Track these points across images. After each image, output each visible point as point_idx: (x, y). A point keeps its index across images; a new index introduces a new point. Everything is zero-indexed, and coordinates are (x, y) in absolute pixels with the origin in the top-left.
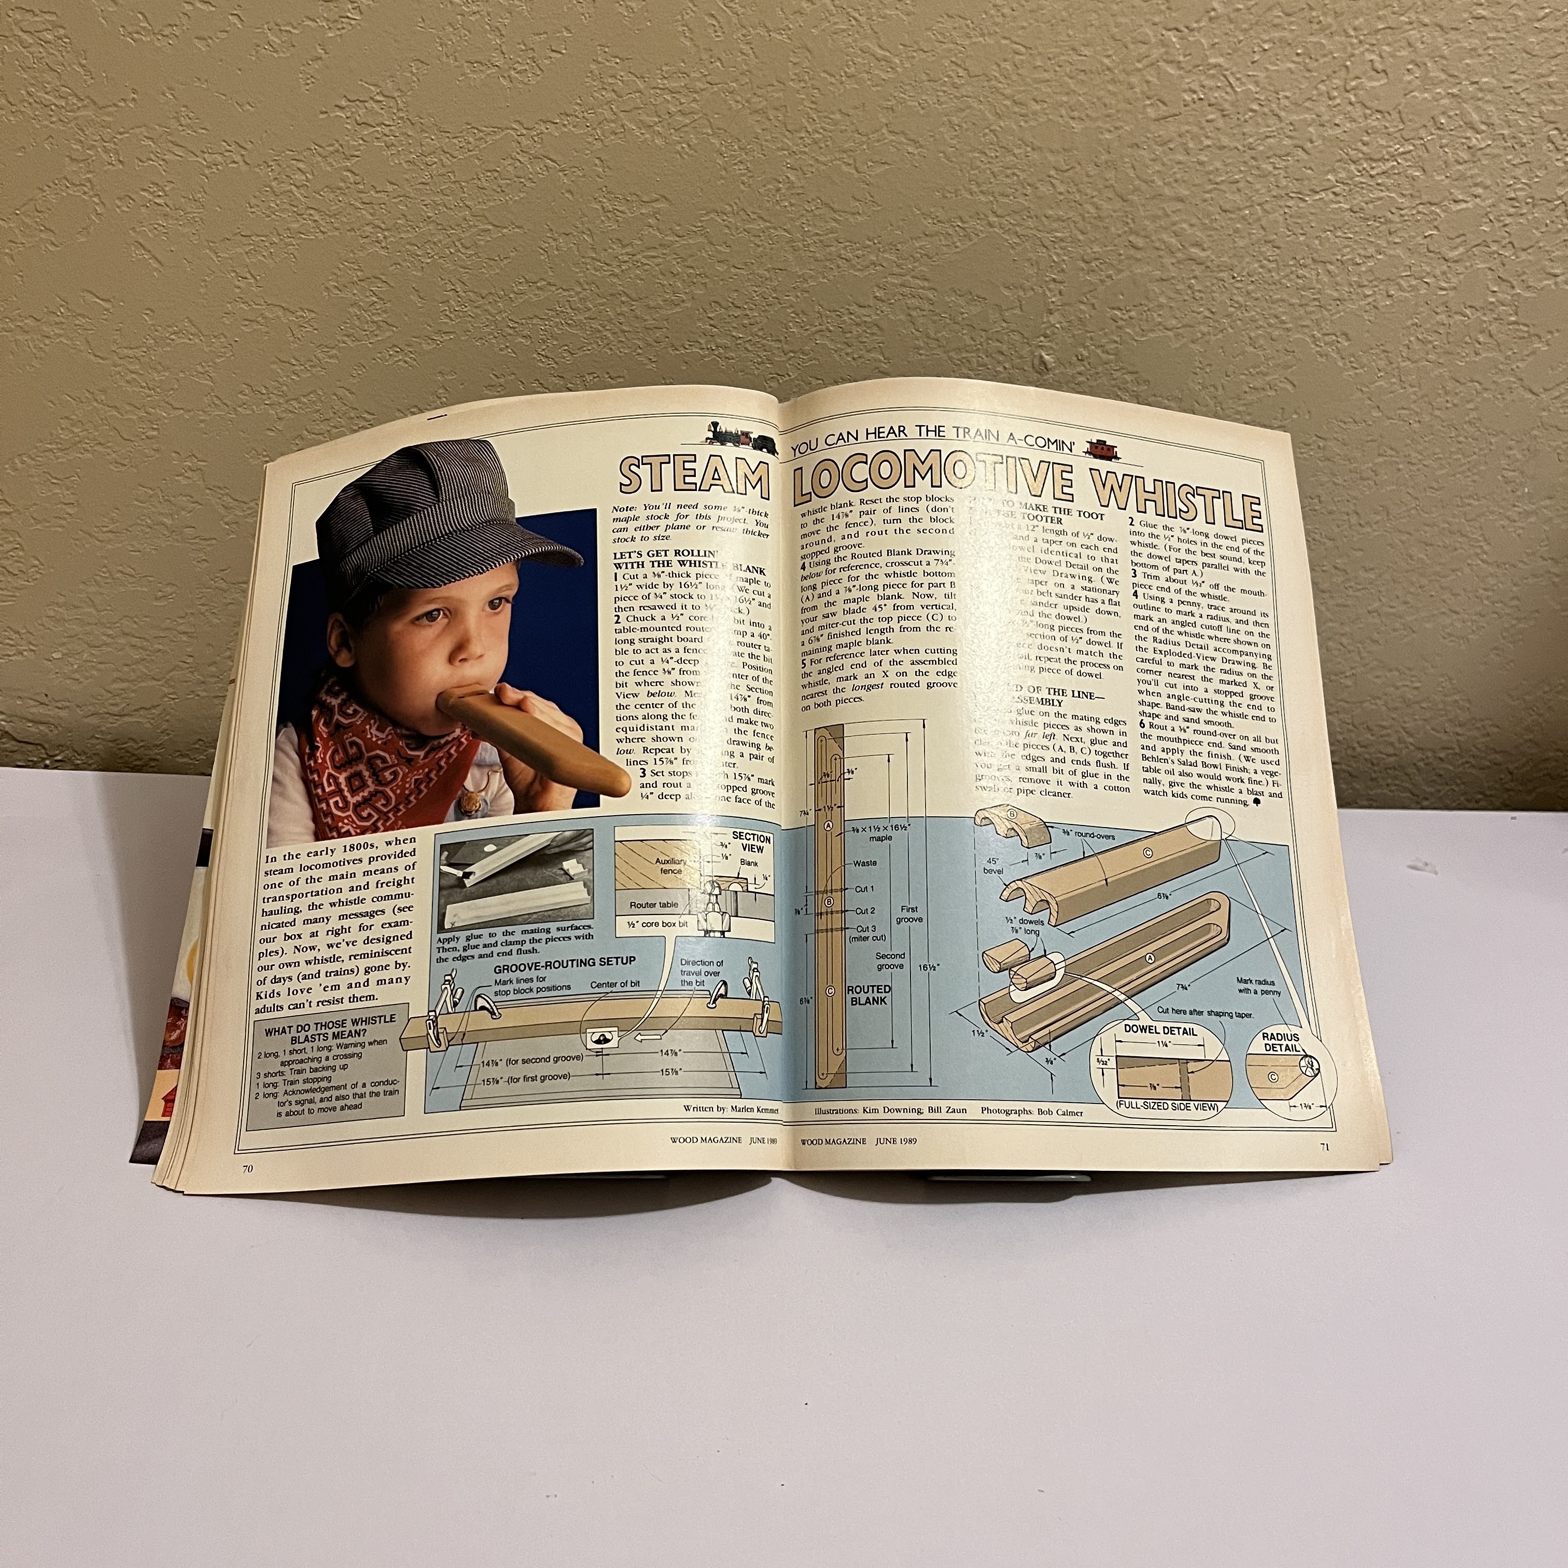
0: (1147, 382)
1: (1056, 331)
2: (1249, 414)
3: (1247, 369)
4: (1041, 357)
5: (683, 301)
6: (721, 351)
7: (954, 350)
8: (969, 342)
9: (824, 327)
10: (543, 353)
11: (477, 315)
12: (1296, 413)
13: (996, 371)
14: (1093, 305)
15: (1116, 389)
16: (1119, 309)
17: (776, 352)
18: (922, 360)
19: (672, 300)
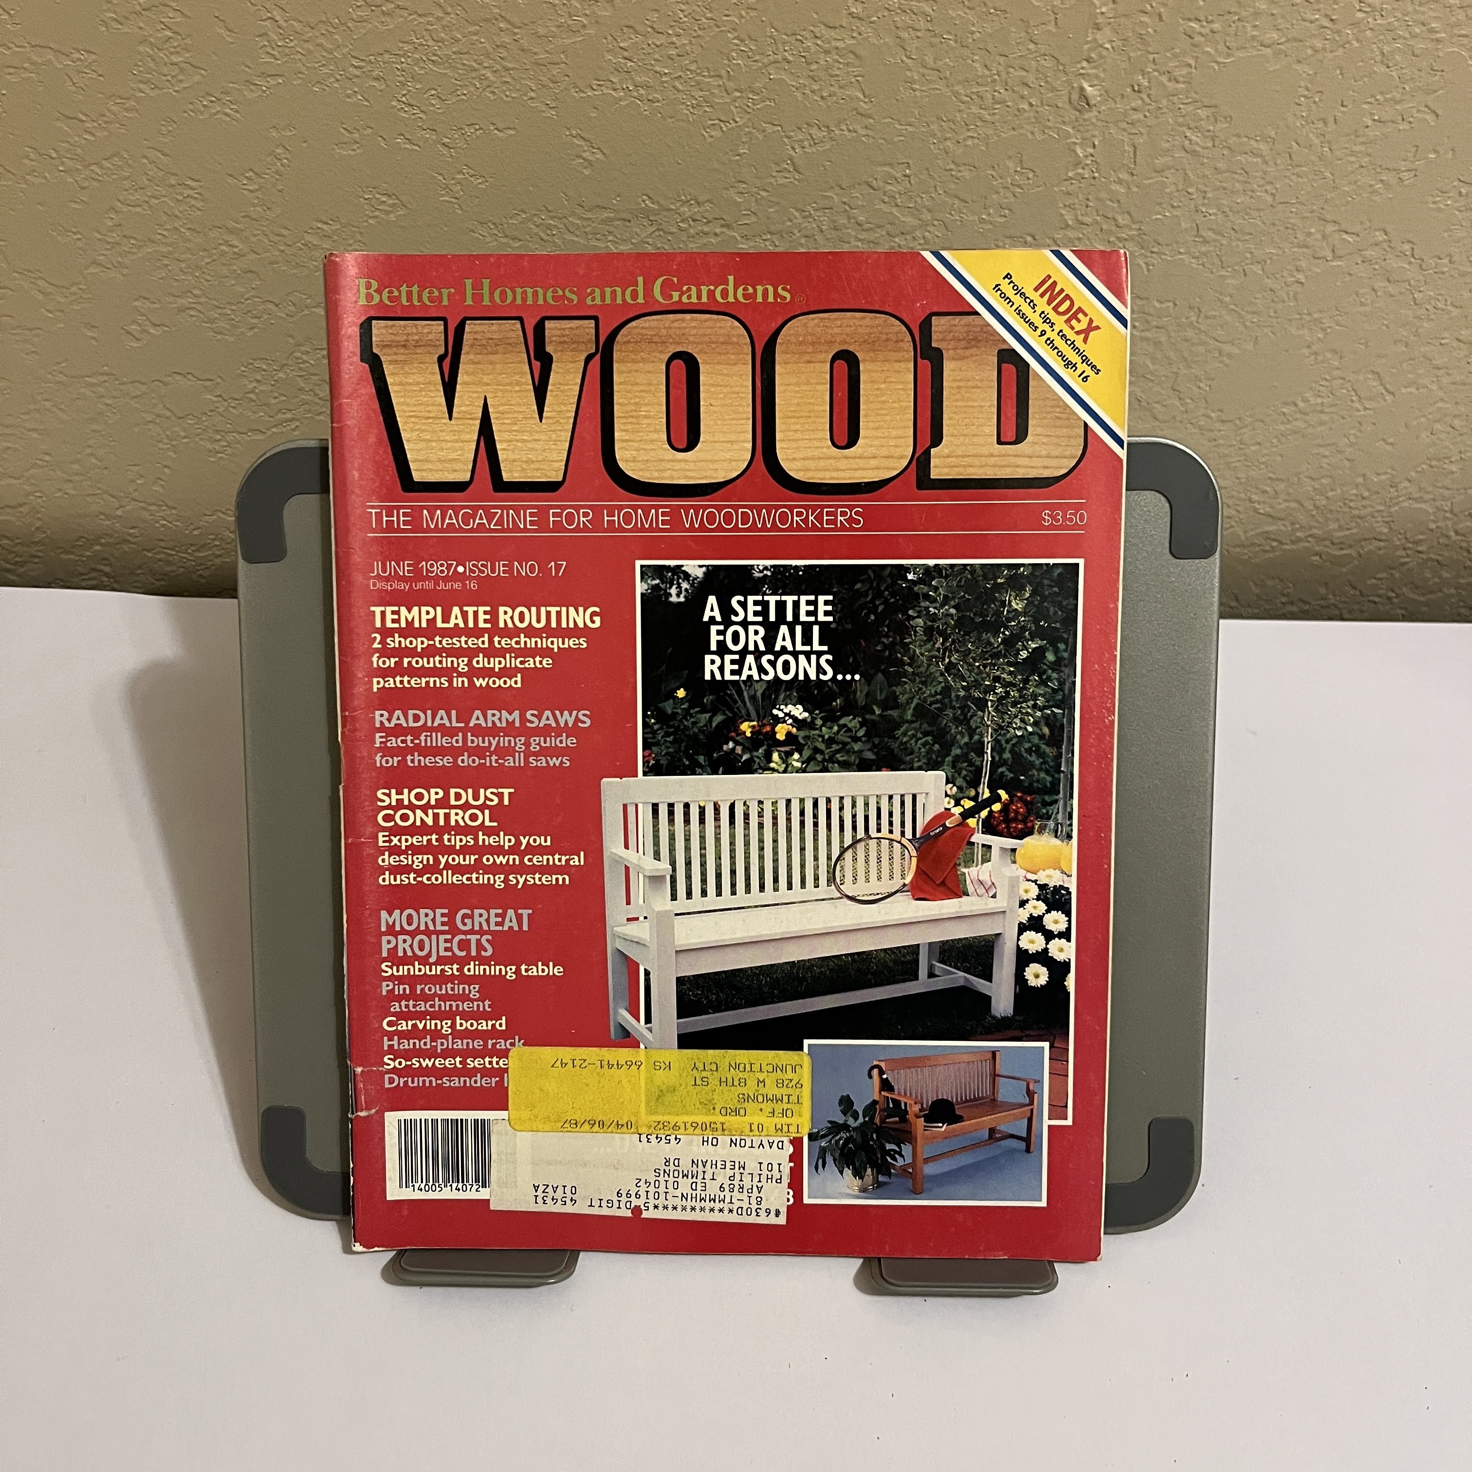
0: (1228, 118)
1: (1105, 53)
2: (1369, 155)
3: (1373, 96)
4: (1082, 89)
5: (584, 26)
6: (643, 92)
7: (959, 83)
8: (981, 71)
9: (779, 57)
10: (404, 99)
11: (310, 52)
12: (1436, 152)
13: (1018, 110)
14: (1160, 16)
15: (1184, 129)
16: (1200, 21)
17: (716, 91)
18: (916, 96)
19: (569, 26)
